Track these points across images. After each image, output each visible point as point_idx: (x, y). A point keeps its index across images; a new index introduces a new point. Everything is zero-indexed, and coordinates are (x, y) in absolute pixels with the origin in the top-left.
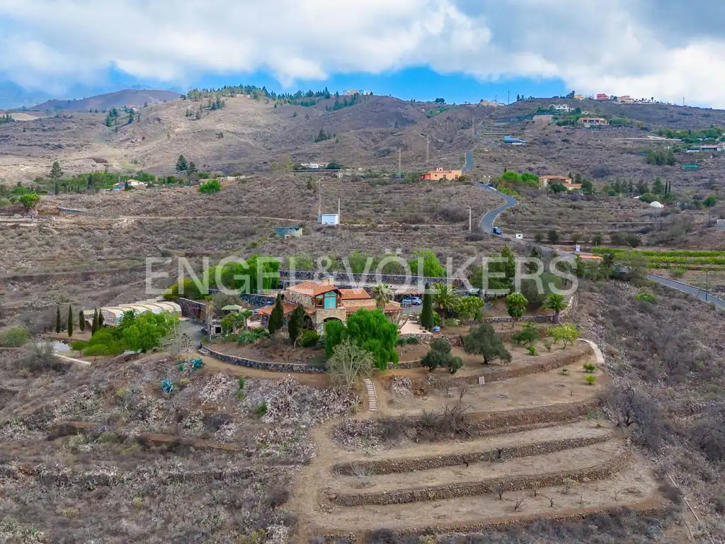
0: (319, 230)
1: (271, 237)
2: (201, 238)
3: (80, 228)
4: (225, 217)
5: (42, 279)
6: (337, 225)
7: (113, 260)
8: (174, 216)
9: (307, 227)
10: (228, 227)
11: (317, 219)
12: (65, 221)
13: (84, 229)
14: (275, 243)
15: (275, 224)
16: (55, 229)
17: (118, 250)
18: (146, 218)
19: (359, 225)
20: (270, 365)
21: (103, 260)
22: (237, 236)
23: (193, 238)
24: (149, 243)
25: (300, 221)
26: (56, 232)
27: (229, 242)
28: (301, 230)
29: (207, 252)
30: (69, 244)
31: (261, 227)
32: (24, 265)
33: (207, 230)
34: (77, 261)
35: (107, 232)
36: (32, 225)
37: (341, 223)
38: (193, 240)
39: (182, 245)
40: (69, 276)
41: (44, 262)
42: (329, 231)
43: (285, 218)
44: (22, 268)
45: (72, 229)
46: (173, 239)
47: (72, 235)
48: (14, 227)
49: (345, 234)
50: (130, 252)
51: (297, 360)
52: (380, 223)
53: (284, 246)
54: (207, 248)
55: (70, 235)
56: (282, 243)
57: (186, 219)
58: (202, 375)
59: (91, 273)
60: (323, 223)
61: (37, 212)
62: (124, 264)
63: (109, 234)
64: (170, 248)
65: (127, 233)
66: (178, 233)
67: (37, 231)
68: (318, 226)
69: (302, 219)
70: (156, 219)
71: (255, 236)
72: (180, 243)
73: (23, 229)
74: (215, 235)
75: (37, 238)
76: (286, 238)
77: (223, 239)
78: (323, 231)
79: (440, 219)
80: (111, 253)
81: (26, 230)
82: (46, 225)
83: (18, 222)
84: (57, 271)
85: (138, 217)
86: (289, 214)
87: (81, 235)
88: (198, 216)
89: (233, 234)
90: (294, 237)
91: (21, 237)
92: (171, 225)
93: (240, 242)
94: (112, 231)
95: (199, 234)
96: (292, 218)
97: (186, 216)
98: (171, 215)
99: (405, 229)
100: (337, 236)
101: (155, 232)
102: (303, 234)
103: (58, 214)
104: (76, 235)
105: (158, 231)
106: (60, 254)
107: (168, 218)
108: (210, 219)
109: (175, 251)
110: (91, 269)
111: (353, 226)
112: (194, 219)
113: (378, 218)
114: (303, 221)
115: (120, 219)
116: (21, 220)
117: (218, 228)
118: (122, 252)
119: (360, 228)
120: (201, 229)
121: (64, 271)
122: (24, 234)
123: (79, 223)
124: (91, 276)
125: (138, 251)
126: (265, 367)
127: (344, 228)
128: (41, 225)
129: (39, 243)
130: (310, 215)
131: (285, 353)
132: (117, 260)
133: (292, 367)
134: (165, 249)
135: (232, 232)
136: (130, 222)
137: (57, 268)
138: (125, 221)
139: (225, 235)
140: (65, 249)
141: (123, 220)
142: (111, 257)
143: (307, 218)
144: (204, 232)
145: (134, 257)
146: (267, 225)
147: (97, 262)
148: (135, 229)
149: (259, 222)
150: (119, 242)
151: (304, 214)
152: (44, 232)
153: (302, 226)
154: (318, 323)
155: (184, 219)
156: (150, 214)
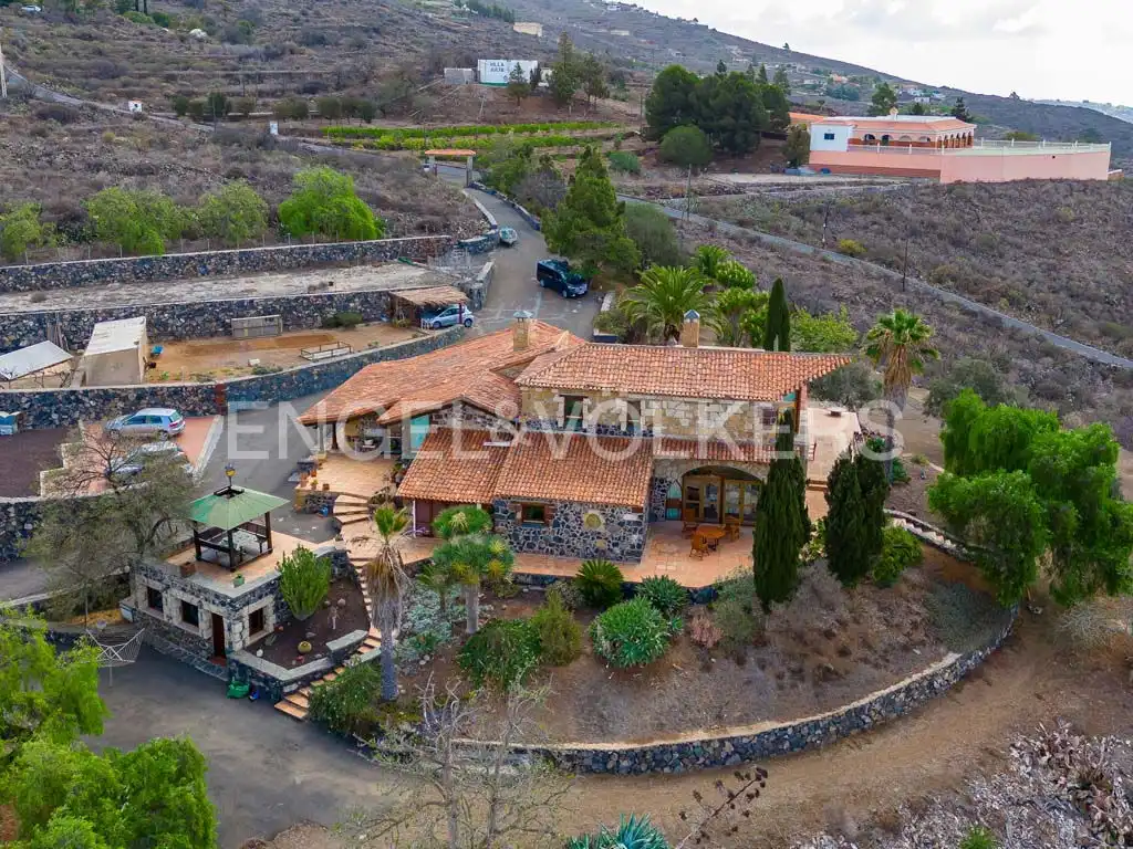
131: (843, 638)
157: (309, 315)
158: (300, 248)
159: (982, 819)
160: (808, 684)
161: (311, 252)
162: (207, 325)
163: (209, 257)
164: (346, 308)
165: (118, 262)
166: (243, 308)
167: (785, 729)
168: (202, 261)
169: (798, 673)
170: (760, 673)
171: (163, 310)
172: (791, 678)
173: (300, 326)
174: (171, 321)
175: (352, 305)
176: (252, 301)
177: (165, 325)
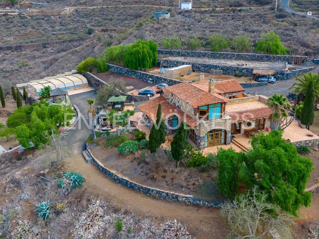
0: (180, 13)
1: (151, 19)
2: (111, 20)
3: (43, 15)
4: (125, 6)
5: (18, 48)
6: (191, 9)
7: (61, 34)
8: (96, 6)
9: (173, 11)
10: (126, 12)
11: (178, 6)
12: (34, 11)
13: (45, 16)
14: (153, 23)
15: (153, 10)
16: (28, 16)
17: (64, 28)
18: (80, 8)
19: (205, 9)
20: (152, 190)
21: (56, 34)
22: (132, 17)
23: (107, 19)
24: (82, 23)
25: (168, 8)
26: (29, 18)
27: (126, 22)
28: (169, 14)
29: (114, 28)
30: (36, 25)
31: (145, 12)
32: (8, 39)
33: (114, 14)
34: (40, 35)
35: (58, 17)
36: (15, 14)
37: (193, 8)
38: (107, 21)
39: (100, 24)
40: (34, 46)
41: (21, 37)
42: (187, 14)
43: (159, 5)
44: (7, 41)
45: (38, 16)
46: (95, 21)
47: (39, 19)
48: (4, 15)
49: (198, 16)
50: (71, 29)
51: (182, 187)
52: (216, 7)
53: (159, 26)
54: (114, 25)
55: (36, 19)
56: (158, 23)
57: (102, 8)
58: (80, 198)
59: (48, 44)
60: (182, 8)
61: (19, 6)
62: (66, 37)
63: (60, 18)
64: (93, 26)
65: (69, 17)
66: (98, 16)
67: (18, 17)
68: (179, 11)
69: (169, 6)
70: (86, 8)
71: (141, 18)
72: (99, 23)
73: (10, 16)
74: (119, 17)
75: (18, 22)
76: (160, 19)
77: (124, 20)
78: (182, 14)
79: (253, 3)
80: (60, 30)
81: (12, 17)
82: (23, 13)
83: (7, 12)
84: (27, 43)
85: (75, 8)
86: (161, 3)
87: (43, 19)
88: (109, 5)
89: (129, 17)
90: (165, 19)
91: (8, 21)
92: (94, 12)
93: (133, 22)
94: (61, 16)
95: (110, 17)
96: (163, 5)
97: (102, 6)
98: (94, 5)
99: (234, 11)
100: (193, 18)
101: (85, 16)
102: (171, 16)
103: (30, 7)
104: (40, 19)
105: (86, 16)
106: (30, 31)
107: (92, 7)
108: (116, 7)
109: (97, 28)
110: (48, 41)
111: (201, 10)
112: (108, 8)
113: (214, 3)
114: (170, 7)
115: (65, 9)
116: (9, 11)
117: (121, 13)
118: (66, 29)
119: (206, 11)
120: (111, 14)
121: (32, 42)
122: (10, 20)
123: (42, 12)
124: (47, 45)
125: (75, 28)
126: (147, 192)
127: (196, 12)
128: (20, 14)
129: (19, 25)
130: (174, 3)
131: (168, 174)
132: (64, 34)
133: (177, 197)
134: (90, 27)
135: (129, 16)
136: (71, 11)
137: (27, 41)
138: (68, 10)
139: (125, 17)
140: (33, 28)
141: (66, 10)
142: (60, 32)
143: (172, 5)
144: (112, 15)
145: (73, 32)
146: (149, 10)
147: (52, 36)
148: (74, 15)
149: (144, 8)
150: (65, 23)
151: (170, 3)
152: (22, 18)
153: (169, 11)
154: (201, 136)
155: (101, 8)
156: (83, 5)
157: (231, 72)
158: (254, 55)
159: (137, 226)
160: (146, 177)
161: (257, 56)
162: (208, 70)
163: (229, 54)
164: (242, 72)
165: (208, 53)
166: (216, 67)
167: (128, 181)
168: (227, 55)
169: (147, 174)
170: (140, 169)
171: (200, 64)
172: (144, 174)
173: (229, 74)
174: (201, 67)
175: (243, 71)
176: (219, 66)
177: (199, 68)
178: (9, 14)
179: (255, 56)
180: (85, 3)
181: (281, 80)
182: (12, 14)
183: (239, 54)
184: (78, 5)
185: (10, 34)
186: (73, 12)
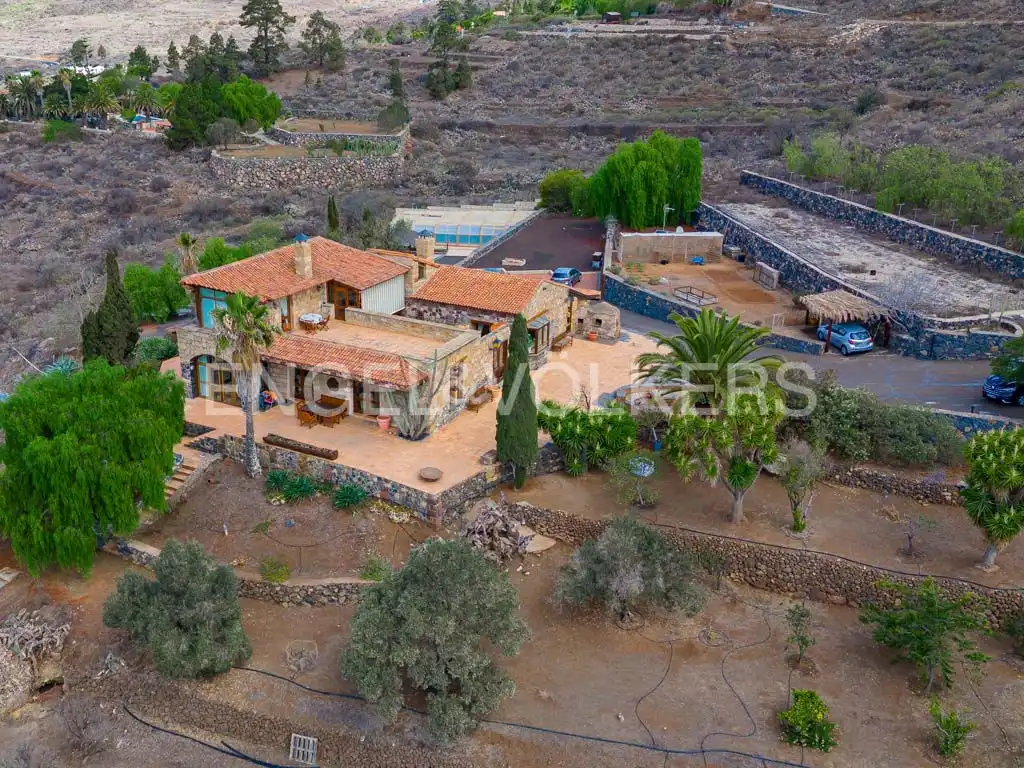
2: (977, 70)
18: (906, 23)
26: (731, 51)
30: (736, 72)
32: (633, 106)
35: (814, 51)
36: (703, 37)
45: (759, 45)
47: (754, 55)
57: (988, 26)
59: (710, 129)
63: (817, 55)
70: (925, 26)
80: (788, 92)
81: (687, 45)
82: (724, 37)
85: (890, 23)
94: (823, 50)
104: (760, 55)
107: (952, 24)
110: (717, 121)
124: (707, 133)
132: (790, 105)
138: (856, 30)
145: (820, 102)
148: (870, 47)
156: (924, 15)
178: (688, 36)
179: (981, 253)
180: (935, 10)
181: (906, 355)
182: (695, 37)
183: (936, 234)
184: (908, 14)
185: (645, 93)
186: (874, 36)
